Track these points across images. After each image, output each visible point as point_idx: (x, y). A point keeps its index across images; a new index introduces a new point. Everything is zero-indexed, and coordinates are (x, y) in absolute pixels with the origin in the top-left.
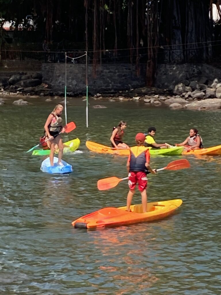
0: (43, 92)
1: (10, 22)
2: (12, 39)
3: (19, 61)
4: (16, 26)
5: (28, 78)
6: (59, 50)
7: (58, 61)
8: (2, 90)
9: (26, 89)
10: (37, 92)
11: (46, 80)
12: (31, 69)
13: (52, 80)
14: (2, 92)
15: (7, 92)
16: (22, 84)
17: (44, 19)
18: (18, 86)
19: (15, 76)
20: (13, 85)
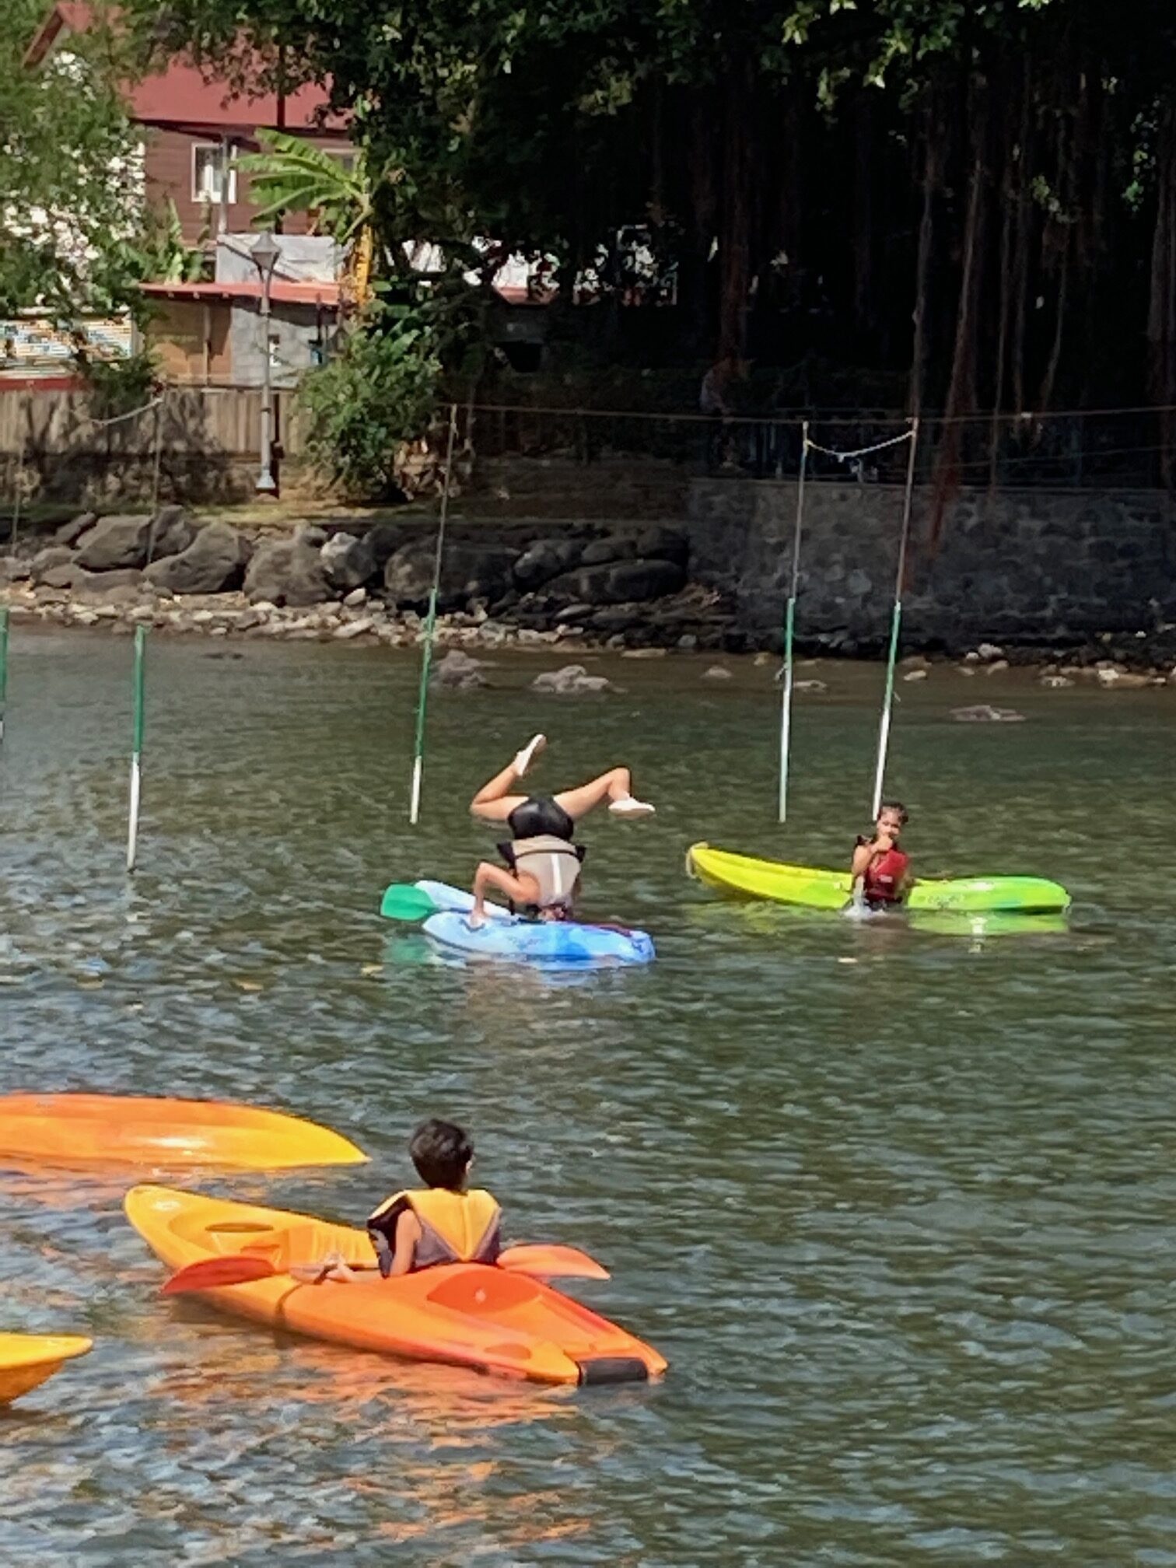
0: (687, 628)
1: (530, 261)
2: (537, 348)
3: (570, 464)
4: (565, 277)
5: (616, 557)
6: (784, 410)
7: (779, 470)
8: (482, 615)
9: (603, 614)
10: (660, 628)
11: (712, 565)
12: (632, 511)
13: (739, 569)
14: (478, 625)
15: (503, 628)
16: (585, 586)
17: (709, 247)
18: (560, 597)
19: (549, 543)
20: (535, 590)
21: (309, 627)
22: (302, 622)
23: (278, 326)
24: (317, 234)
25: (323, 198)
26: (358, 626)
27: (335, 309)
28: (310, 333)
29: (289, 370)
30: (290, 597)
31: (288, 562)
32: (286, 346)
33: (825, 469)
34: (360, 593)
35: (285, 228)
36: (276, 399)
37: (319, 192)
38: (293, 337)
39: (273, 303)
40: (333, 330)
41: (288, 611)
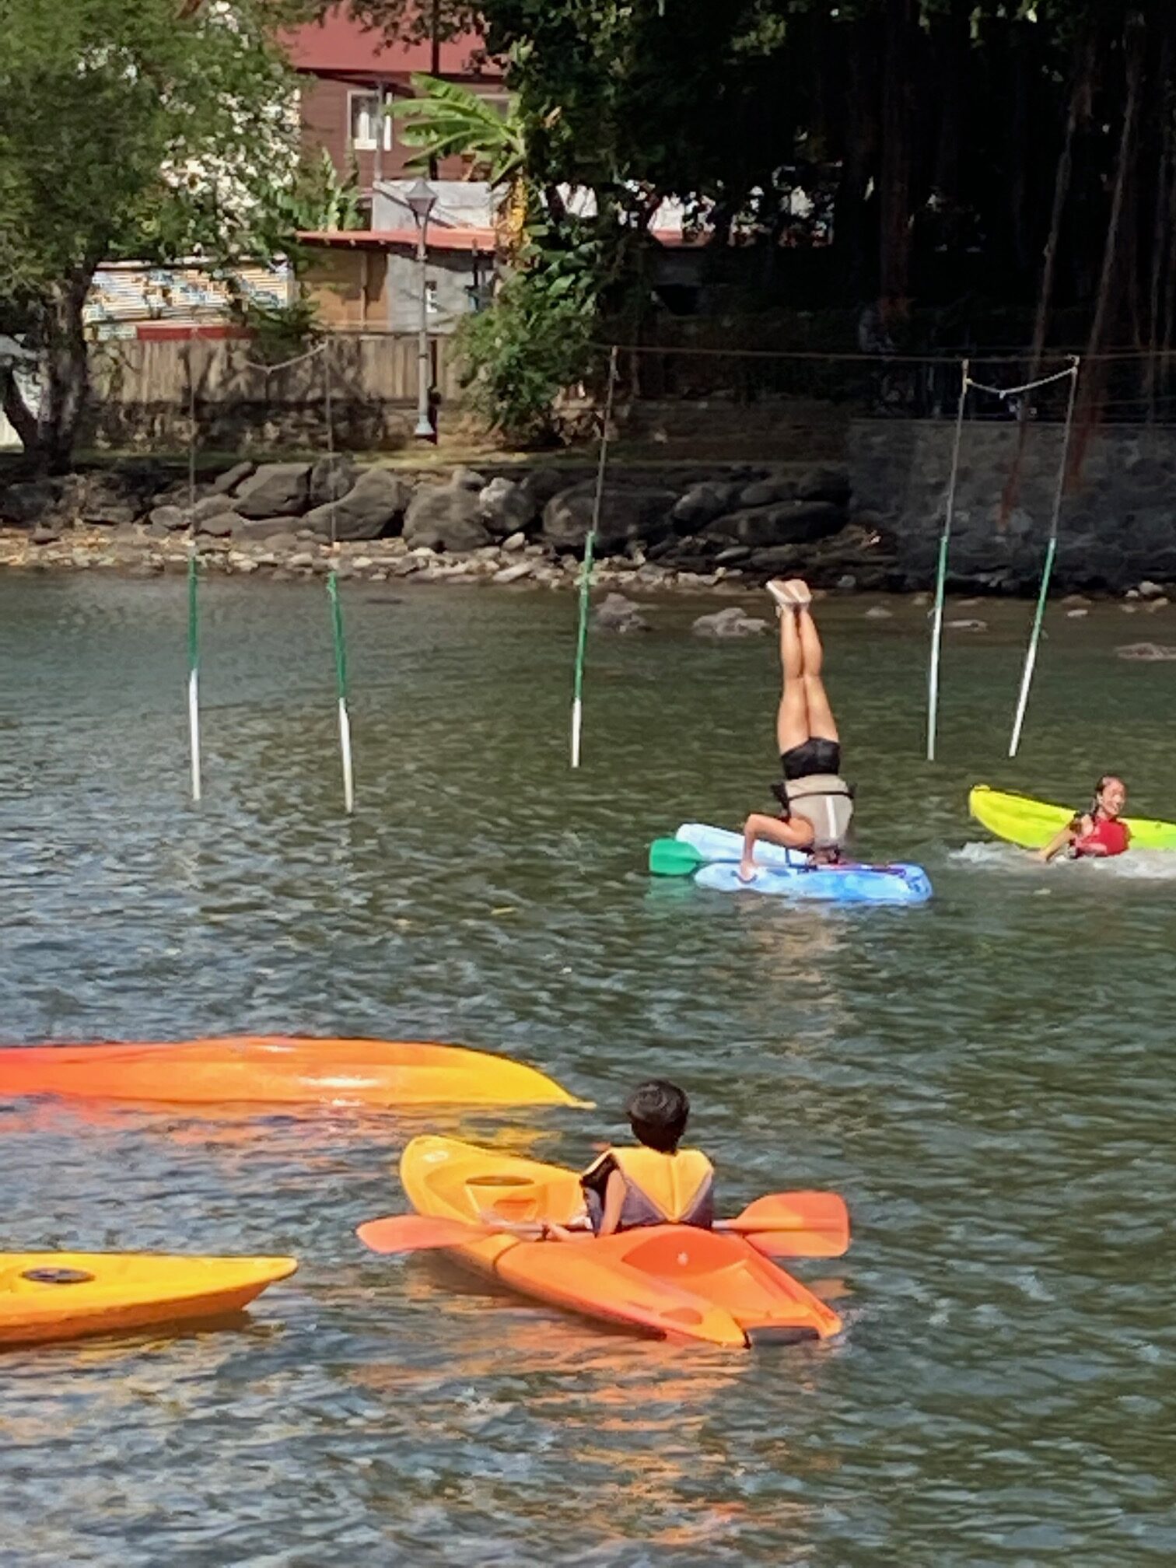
0: (850, 568)
1: (686, 203)
2: (693, 291)
3: (730, 406)
4: (720, 218)
5: (775, 498)
6: (943, 349)
7: (937, 410)
8: (640, 559)
9: (762, 555)
10: (821, 569)
11: (873, 506)
12: (791, 452)
13: (900, 509)
14: (635, 568)
15: (662, 572)
16: (743, 529)
17: (865, 188)
18: (719, 539)
19: (707, 485)
20: (694, 532)
21: (468, 572)
22: (461, 568)
23: (436, 272)
24: (472, 180)
25: (479, 143)
26: (517, 570)
27: (491, 254)
28: (467, 279)
29: (444, 316)
30: (448, 543)
31: (446, 508)
32: (443, 291)
33: (987, 408)
34: (518, 538)
35: (440, 174)
36: (434, 344)
37: (474, 137)
38: (450, 282)
39: (429, 249)
40: (489, 276)
41: (447, 557)
